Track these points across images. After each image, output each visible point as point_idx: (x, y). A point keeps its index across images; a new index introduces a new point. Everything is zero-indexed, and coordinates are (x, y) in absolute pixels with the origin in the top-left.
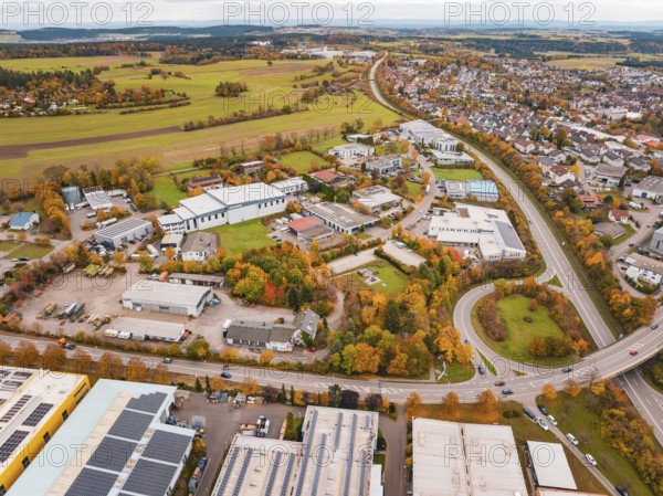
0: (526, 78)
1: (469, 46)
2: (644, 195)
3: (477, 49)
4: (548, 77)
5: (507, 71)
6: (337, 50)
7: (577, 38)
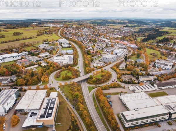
0: (101, 30)
1: (90, 23)
2: (107, 51)
3: (92, 24)
4: (106, 30)
5: (96, 28)
6: (54, 24)
7: (116, 21)
